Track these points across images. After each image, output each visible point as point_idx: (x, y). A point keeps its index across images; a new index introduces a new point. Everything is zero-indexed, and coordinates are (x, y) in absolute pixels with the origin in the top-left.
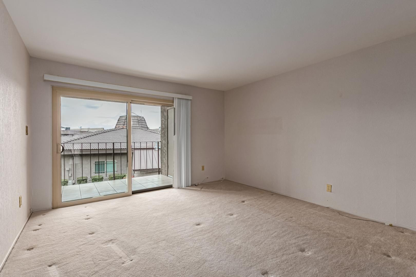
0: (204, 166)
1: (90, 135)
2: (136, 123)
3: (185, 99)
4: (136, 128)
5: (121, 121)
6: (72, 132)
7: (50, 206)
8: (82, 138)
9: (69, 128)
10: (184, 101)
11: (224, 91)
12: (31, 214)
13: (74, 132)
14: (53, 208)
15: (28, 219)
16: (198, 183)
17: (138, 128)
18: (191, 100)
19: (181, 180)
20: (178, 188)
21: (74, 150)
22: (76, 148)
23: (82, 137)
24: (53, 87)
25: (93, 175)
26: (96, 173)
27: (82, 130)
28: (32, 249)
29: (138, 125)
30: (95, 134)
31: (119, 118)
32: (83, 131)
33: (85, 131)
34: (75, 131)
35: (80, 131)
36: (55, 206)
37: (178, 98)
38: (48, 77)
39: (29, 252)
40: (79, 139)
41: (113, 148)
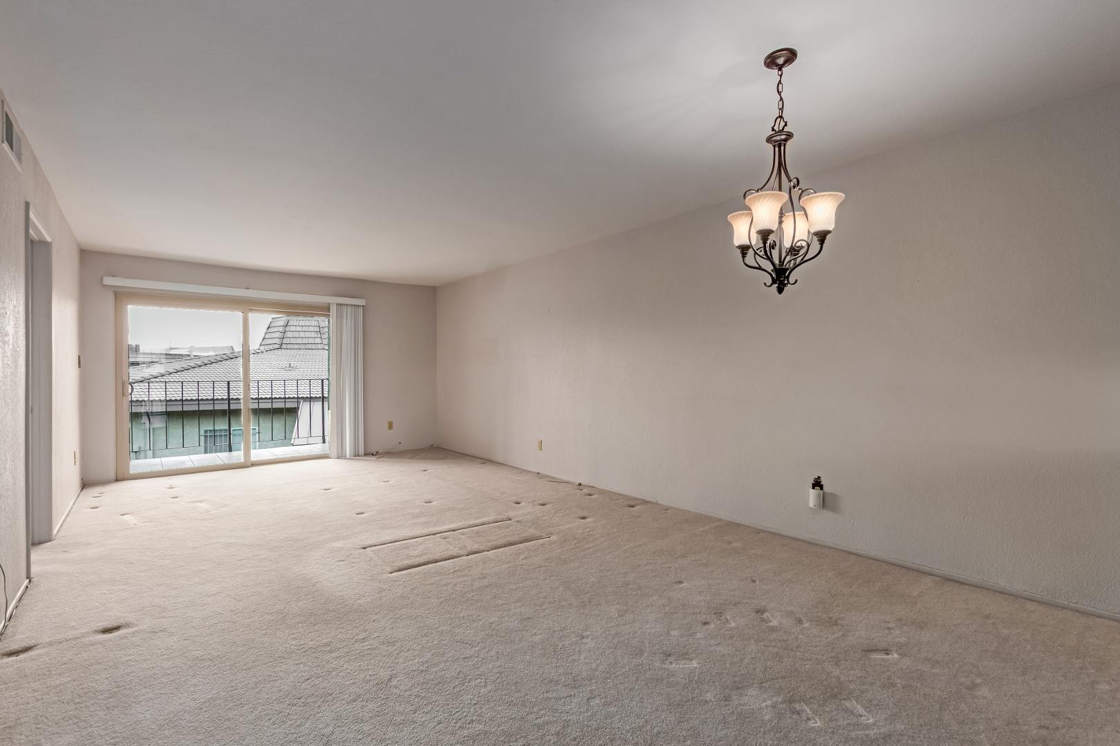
0: (392, 422)
1: (193, 365)
2: (313, 335)
3: (352, 305)
4: (314, 346)
5: (275, 329)
6: (146, 356)
8: (171, 373)
9: (137, 347)
10: (349, 308)
11: (435, 287)
13: (150, 356)
17: (319, 346)
18: (362, 307)
19: (344, 445)
20: (338, 458)
21: (152, 401)
22: (154, 396)
23: (171, 370)
27: (172, 352)
29: (318, 341)
30: (206, 362)
31: (271, 322)
32: (175, 355)
33: (182, 355)
34: (152, 354)
35: (166, 354)
37: (337, 304)
38: (109, 281)
40: (163, 376)
41: (229, 395)
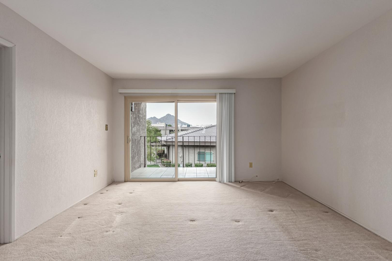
0: (252, 163)
1: (196, 130)
3: (228, 93)
7: (123, 179)
10: (226, 95)
11: (281, 78)
12: (113, 183)
14: (125, 181)
15: (107, 185)
16: (242, 181)
18: (235, 93)
19: (223, 174)
20: (220, 182)
24: (125, 97)
25: (197, 162)
26: (198, 161)
28: (87, 204)
36: (126, 180)
37: (220, 93)
38: (121, 91)
39: (84, 206)
41: (183, 140)
